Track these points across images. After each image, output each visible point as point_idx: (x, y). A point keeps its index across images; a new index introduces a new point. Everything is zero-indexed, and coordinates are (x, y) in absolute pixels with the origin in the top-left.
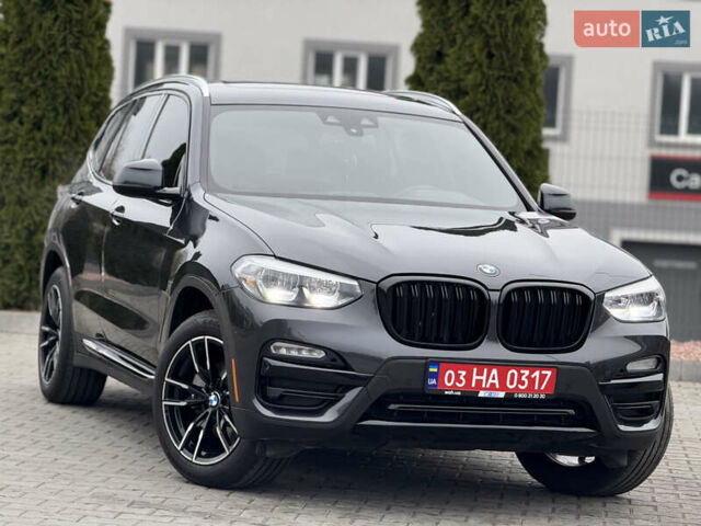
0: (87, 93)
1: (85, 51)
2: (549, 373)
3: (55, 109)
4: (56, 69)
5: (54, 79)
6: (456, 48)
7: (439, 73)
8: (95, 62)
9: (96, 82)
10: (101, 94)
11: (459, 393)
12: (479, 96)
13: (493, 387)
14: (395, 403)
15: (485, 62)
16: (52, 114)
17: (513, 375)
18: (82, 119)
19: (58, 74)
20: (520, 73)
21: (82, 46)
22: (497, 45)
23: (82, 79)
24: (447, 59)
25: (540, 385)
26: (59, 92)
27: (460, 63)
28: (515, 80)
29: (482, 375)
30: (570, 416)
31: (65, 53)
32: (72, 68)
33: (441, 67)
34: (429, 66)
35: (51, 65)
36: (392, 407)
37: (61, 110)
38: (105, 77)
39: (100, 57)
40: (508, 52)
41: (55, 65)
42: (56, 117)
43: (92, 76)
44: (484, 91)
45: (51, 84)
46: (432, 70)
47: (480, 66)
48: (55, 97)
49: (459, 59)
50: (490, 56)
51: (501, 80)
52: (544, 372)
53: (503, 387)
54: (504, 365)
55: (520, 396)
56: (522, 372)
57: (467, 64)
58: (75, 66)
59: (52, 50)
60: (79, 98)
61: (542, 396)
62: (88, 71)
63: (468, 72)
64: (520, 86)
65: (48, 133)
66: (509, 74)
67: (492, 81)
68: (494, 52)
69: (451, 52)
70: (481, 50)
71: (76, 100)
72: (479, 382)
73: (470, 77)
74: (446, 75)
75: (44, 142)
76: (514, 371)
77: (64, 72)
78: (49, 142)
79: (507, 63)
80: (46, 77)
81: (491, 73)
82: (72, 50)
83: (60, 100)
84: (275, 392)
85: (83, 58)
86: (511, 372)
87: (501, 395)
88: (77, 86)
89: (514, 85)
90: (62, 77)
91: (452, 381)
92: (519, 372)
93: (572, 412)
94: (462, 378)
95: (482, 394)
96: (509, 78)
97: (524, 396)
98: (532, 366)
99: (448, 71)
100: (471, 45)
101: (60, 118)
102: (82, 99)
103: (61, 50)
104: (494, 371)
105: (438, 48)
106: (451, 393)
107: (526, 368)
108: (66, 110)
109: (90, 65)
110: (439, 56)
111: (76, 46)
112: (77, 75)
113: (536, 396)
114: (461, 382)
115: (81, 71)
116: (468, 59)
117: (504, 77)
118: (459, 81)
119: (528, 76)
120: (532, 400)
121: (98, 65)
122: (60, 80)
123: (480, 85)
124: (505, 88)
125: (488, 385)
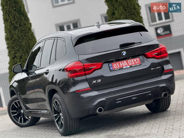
1: (28, 37)
3: (24, 53)
4: (22, 43)
5: (22, 45)
8: (31, 39)
9: (32, 43)
15: (125, 12)
16: (24, 54)
19: (22, 44)
20: (134, 12)
21: (26, 36)
23: (29, 44)
26: (24, 48)
27: (119, 14)
28: (133, 14)
31: (23, 38)
32: (25, 42)
33: (115, 16)
34: (112, 17)
35: (20, 42)
37: (26, 52)
38: (34, 42)
39: (32, 37)
41: (21, 42)
42: (25, 55)
43: (31, 42)
45: (21, 47)
46: (113, 17)
47: (124, 13)
48: (23, 50)
49: (118, 13)
51: (130, 15)
57: (120, 14)
58: (26, 41)
59: (20, 38)
60: (29, 48)
62: (29, 41)
63: (121, 16)
65: (24, 59)
66: (131, 13)
67: (127, 16)
68: (126, 9)
69: (116, 12)
70: (123, 9)
71: (29, 49)
74: (116, 18)
77: (24, 43)
79: (130, 11)
80: (20, 46)
81: (127, 14)
82: (24, 37)
83: (25, 50)
85: (27, 38)
88: (28, 46)
89: (133, 16)
90: (24, 44)
99: (116, 17)
100: (120, 9)
101: (26, 54)
102: (30, 48)
103: (22, 38)
105: (112, 12)
111: (25, 36)
112: (27, 43)
115: (28, 42)
116: (120, 12)
117: (130, 14)
119: (136, 12)
122: (23, 45)
123: (125, 18)
124: (131, 17)
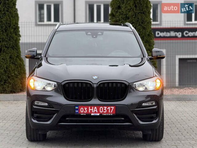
2: (113, 108)
6: (124, 5)
7: (119, 12)
11: (85, 114)
12: (133, 19)
13: (95, 112)
14: (68, 118)
17: (101, 108)
20: (144, 11)
23: (10, 21)
24: (122, 8)
25: (110, 111)
27: (126, 9)
28: (144, 13)
29: (92, 109)
30: (122, 120)
31: (4, 13)
34: (116, 10)
36: (67, 119)
38: (17, 20)
39: (15, 14)
40: (141, 5)
47: (133, 9)
49: (126, 7)
51: (140, 13)
52: (111, 107)
53: (99, 112)
54: (98, 106)
55: (104, 114)
56: (104, 107)
60: (10, 27)
61: (111, 114)
67: (137, 14)
68: (137, 5)
72: (91, 111)
73: (130, 13)
76: (102, 107)
81: (136, 11)
84: (35, 115)
86: (100, 108)
87: (98, 114)
89: (143, 15)
91: (83, 111)
92: (103, 108)
93: (123, 119)
94: (85, 110)
95: (92, 114)
96: (142, 13)
97: (106, 114)
98: (107, 106)
100: (129, 3)
104: (95, 108)
105: (118, 5)
106: (83, 114)
107: (105, 106)
108: (6, 31)
111: (7, 11)
113: (109, 114)
114: (85, 111)
115: (10, 18)
116: (129, 8)
118: (126, 14)
120: (108, 115)
123: (133, 16)
124: (141, 16)
125: (94, 112)
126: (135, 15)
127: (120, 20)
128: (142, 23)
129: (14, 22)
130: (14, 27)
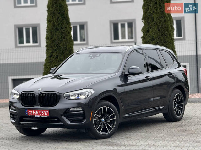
0: (67, 49)
1: (66, 39)
3: (60, 53)
4: (60, 44)
5: (60, 46)
6: (151, 29)
8: (69, 41)
10: (71, 49)
12: (157, 40)
16: (60, 55)
18: (67, 55)
19: (60, 45)
22: (160, 27)
23: (66, 46)
24: (149, 32)
26: (61, 49)
31: (62, 40)
33: (148, 34)
34: (146, 34)
35: (59, 43)
37: (62, 53)
38: (72, 44)
39: (70, 40)
40: (163, 29)
42: (61, 55)
43: (68, 45)
44: (158, 38)
45: (59, 48)
46: (147, 34)
47: (157, 33)
48: (60, 50)
49: (152, 32)
50: (159, 30)
58: (64, 43)
60: (66, 50)
62: (67, 43)
63: (155, 34)
64: (167, 37)
65: (59, 59)
68: (160, 29)
70: (157, 29)
73: (155, 35)
75: (59, 61)
77: (62, 44)
78: (60, 61)
79: (163, 32)
80: (58, 46)
81: (160, 34)
83: (62, 51)
88: (65, 47)
89: (165, 36)
90: (62, 46)
99: (150, 35)
100: (155, 28)
101: (62, 55)
103: (61, 39)
105: (147, 29)
108: (63, 53)
109: (67, 42)
110: (148, 31)
111: (64, 38)
115: (66, 44)
116: (154, 31)
117: (163, 35)
118: (153, 37)
121: (69, 42)
122: (61, 46)
123: (157, 37)
126: (159, 37)
127: (148, 41)
128: (165, 43)
129: (69, 46)
130: (70, 50)
